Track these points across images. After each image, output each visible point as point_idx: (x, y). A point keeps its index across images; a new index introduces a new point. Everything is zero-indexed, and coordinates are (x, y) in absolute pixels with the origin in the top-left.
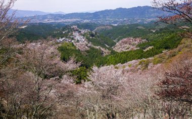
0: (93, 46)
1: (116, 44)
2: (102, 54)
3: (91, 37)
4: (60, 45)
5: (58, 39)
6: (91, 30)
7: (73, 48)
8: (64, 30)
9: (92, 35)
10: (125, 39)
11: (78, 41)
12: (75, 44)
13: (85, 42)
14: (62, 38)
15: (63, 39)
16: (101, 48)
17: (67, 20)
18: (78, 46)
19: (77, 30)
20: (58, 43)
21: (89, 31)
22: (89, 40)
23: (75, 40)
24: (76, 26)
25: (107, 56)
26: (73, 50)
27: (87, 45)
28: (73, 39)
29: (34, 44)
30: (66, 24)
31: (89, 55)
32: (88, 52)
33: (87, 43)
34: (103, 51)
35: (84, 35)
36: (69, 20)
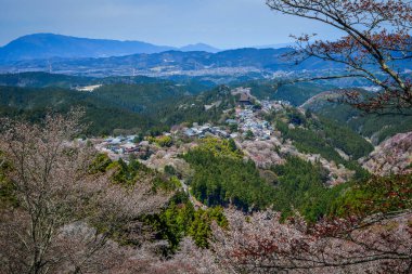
0: (296, 152)
1: (372, 150)
2: (325, 179)
3: (294, 127)
4: (193, 146)
5: (190, 126)
6: (295, 104)
7: (232, 156)
8: (208, 98)
9: (297, 120)
10: (404, 136)
11: (250, 136)
12: (238, 144)
13: (274, 139)
14: (200, 123)
15: (205, 127)
16: (324, 161)
17: (219, 71)
18: (248, 150)
19: (249, 102)
20: (187, 140)
21: (288, 104)
22: (285, 134)
23: (241, 132)
24: (248, 90)
25: (340, 187)
26: (232, 163)
27: (277, 149)
28: (234, 128)
29: (116, 140)
30: (217, 82)
31: (282, 182)
32: (279, 170)
33: (278, 143)
34: (328, 172)
35: (269, 119)
36: (228, 70)
